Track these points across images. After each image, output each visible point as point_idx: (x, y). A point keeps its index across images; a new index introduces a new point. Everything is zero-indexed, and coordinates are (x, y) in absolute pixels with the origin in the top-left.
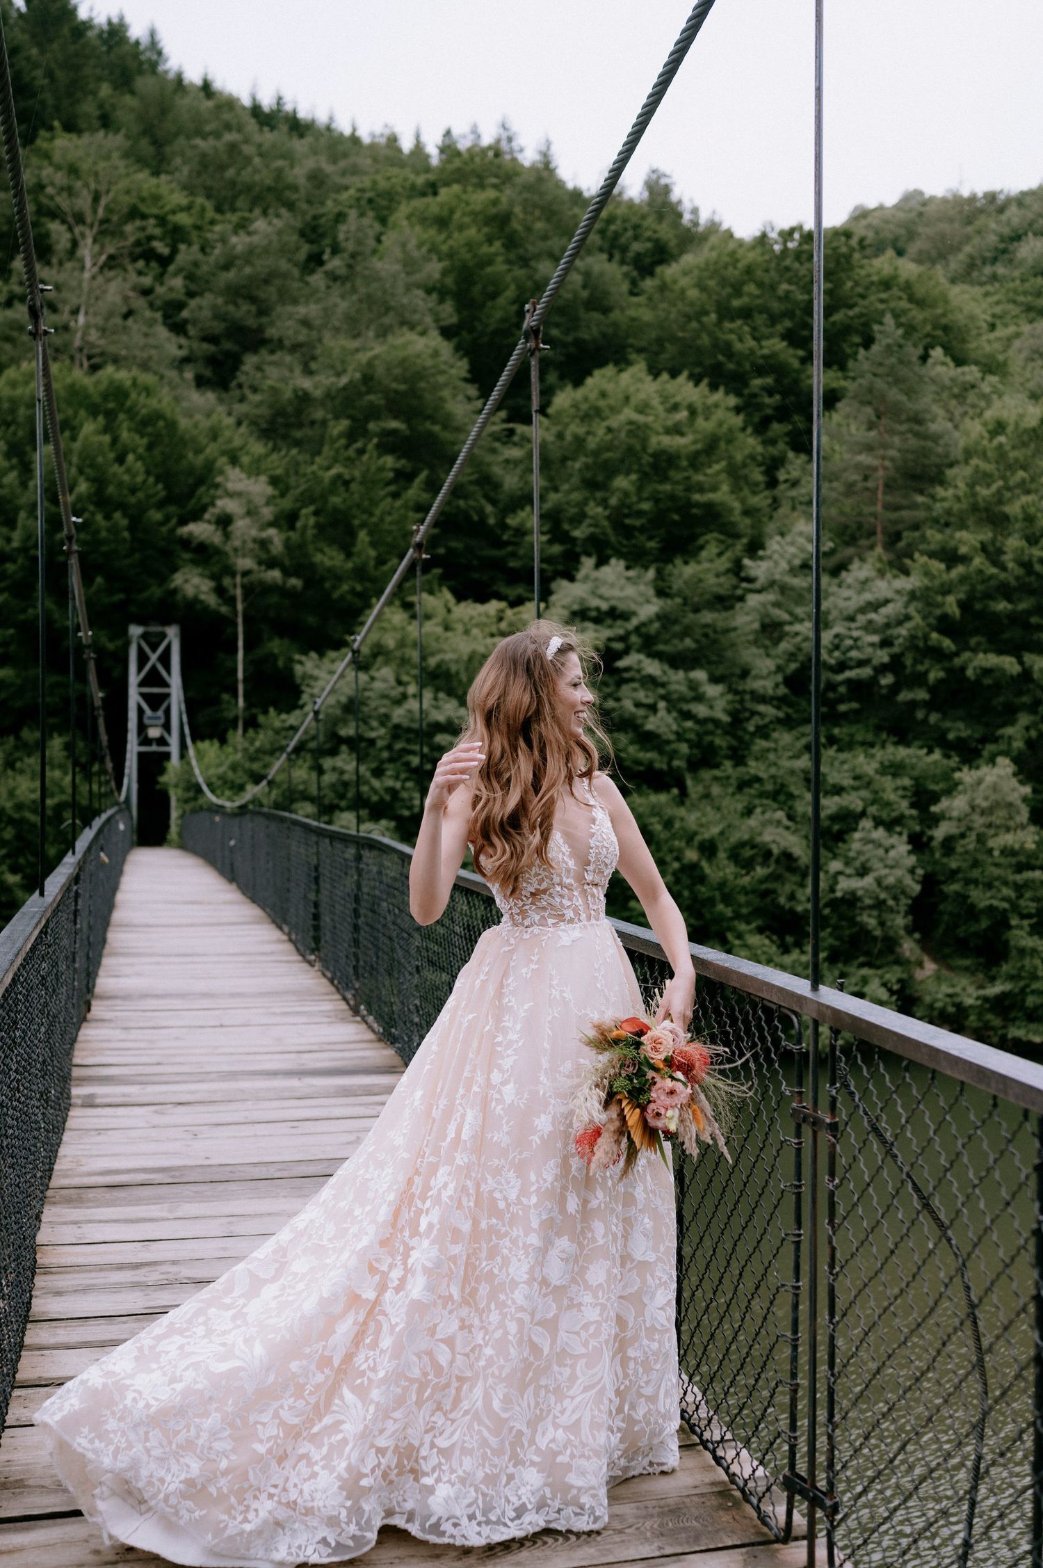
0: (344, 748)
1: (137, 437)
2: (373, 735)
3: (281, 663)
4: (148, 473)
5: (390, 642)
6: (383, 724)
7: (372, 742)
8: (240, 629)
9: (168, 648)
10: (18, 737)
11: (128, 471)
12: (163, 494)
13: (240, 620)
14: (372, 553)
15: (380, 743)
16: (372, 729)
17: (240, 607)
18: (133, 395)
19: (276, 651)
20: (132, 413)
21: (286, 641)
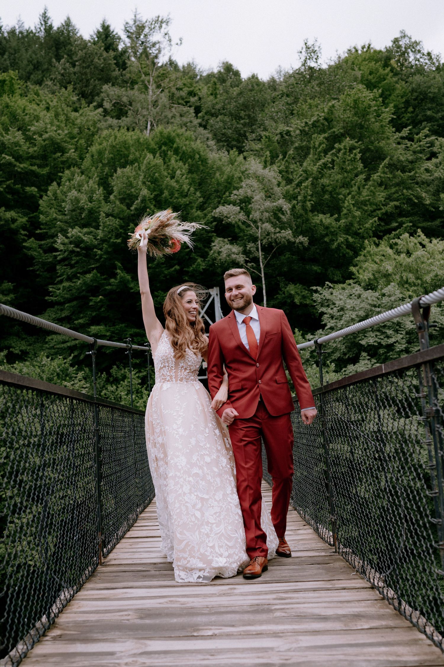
0: (364, 354)
1: (181, 164)
2: (391, 341)
3: (297, 301)
4: (190, 184)
5: (389, 267)
6: (397, 331)
7: (390, 347)
8: (264, 282)
9: (213, 303)
10: (109, 374)
11: (177, 182)
12: (201, 200)
13: (263, 275)
14: (358, 213)
15: (399, 347)
16: (388, 337)
17: (262, 266)
18: (177, 140)
19: (293, 292)
20: (176, 151)
21: (299, 286)
